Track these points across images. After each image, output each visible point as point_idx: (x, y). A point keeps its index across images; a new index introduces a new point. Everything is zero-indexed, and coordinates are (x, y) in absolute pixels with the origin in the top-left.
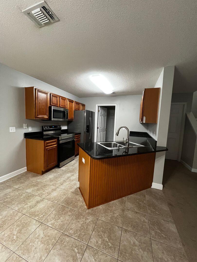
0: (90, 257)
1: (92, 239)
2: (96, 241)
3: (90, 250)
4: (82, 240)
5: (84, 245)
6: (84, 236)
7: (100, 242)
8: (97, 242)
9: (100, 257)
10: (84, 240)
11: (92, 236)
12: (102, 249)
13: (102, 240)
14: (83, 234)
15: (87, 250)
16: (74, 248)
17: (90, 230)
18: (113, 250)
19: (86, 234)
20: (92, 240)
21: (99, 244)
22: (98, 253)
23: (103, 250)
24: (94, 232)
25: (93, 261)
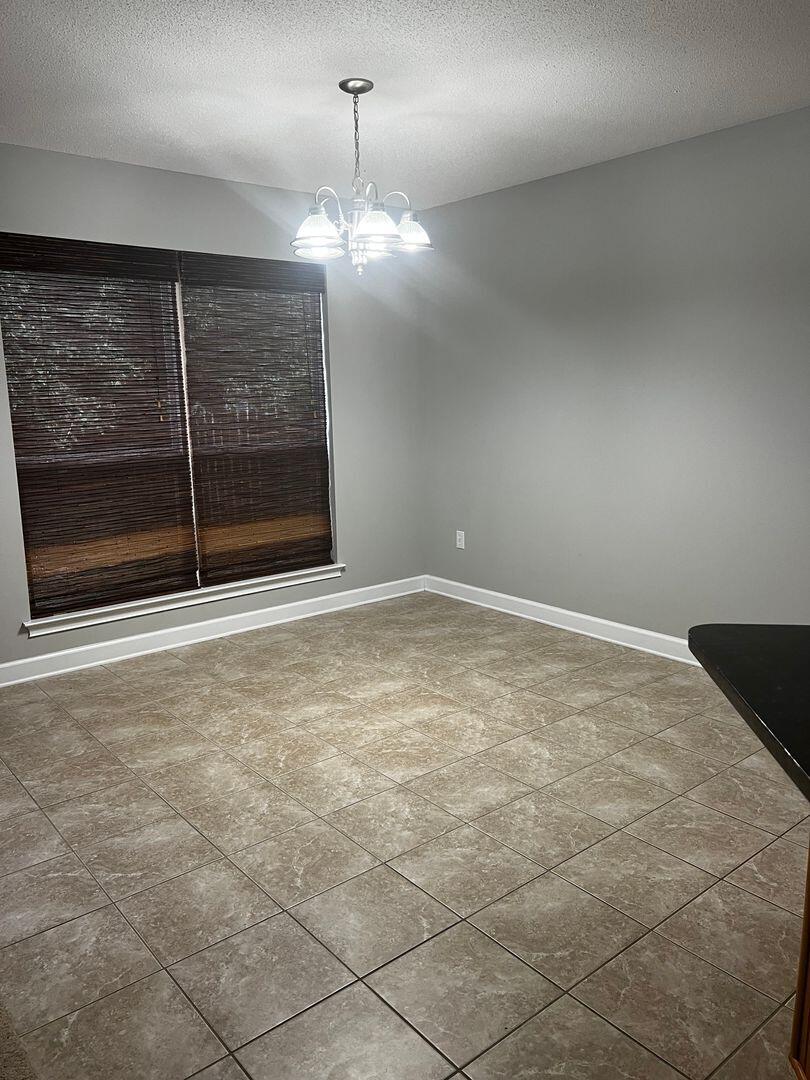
0: (517, 985)
1: (585, 1013)
2: (569, 1024)
3: (542, 995)
4: (595, 979)
5: (569, 981)
6: (610, 989)
7: (560, 1039)
8: (562, 1028)
9: (502, 1014)
10: (589, 986)
11: (596, 1018)
12: (524, 1033)
13: (563, 1048)
14: (623, 992)
15: (545, 985)
16: (572, 950)
17: (634, 1023)
18: (502, 1071)
19: (616, 1001)
20: (580, 1012)
21: (552, 1031)
22: (517, 1015)
23: (519, 1036)
24: (616, 1033)
25: (501, 989)
